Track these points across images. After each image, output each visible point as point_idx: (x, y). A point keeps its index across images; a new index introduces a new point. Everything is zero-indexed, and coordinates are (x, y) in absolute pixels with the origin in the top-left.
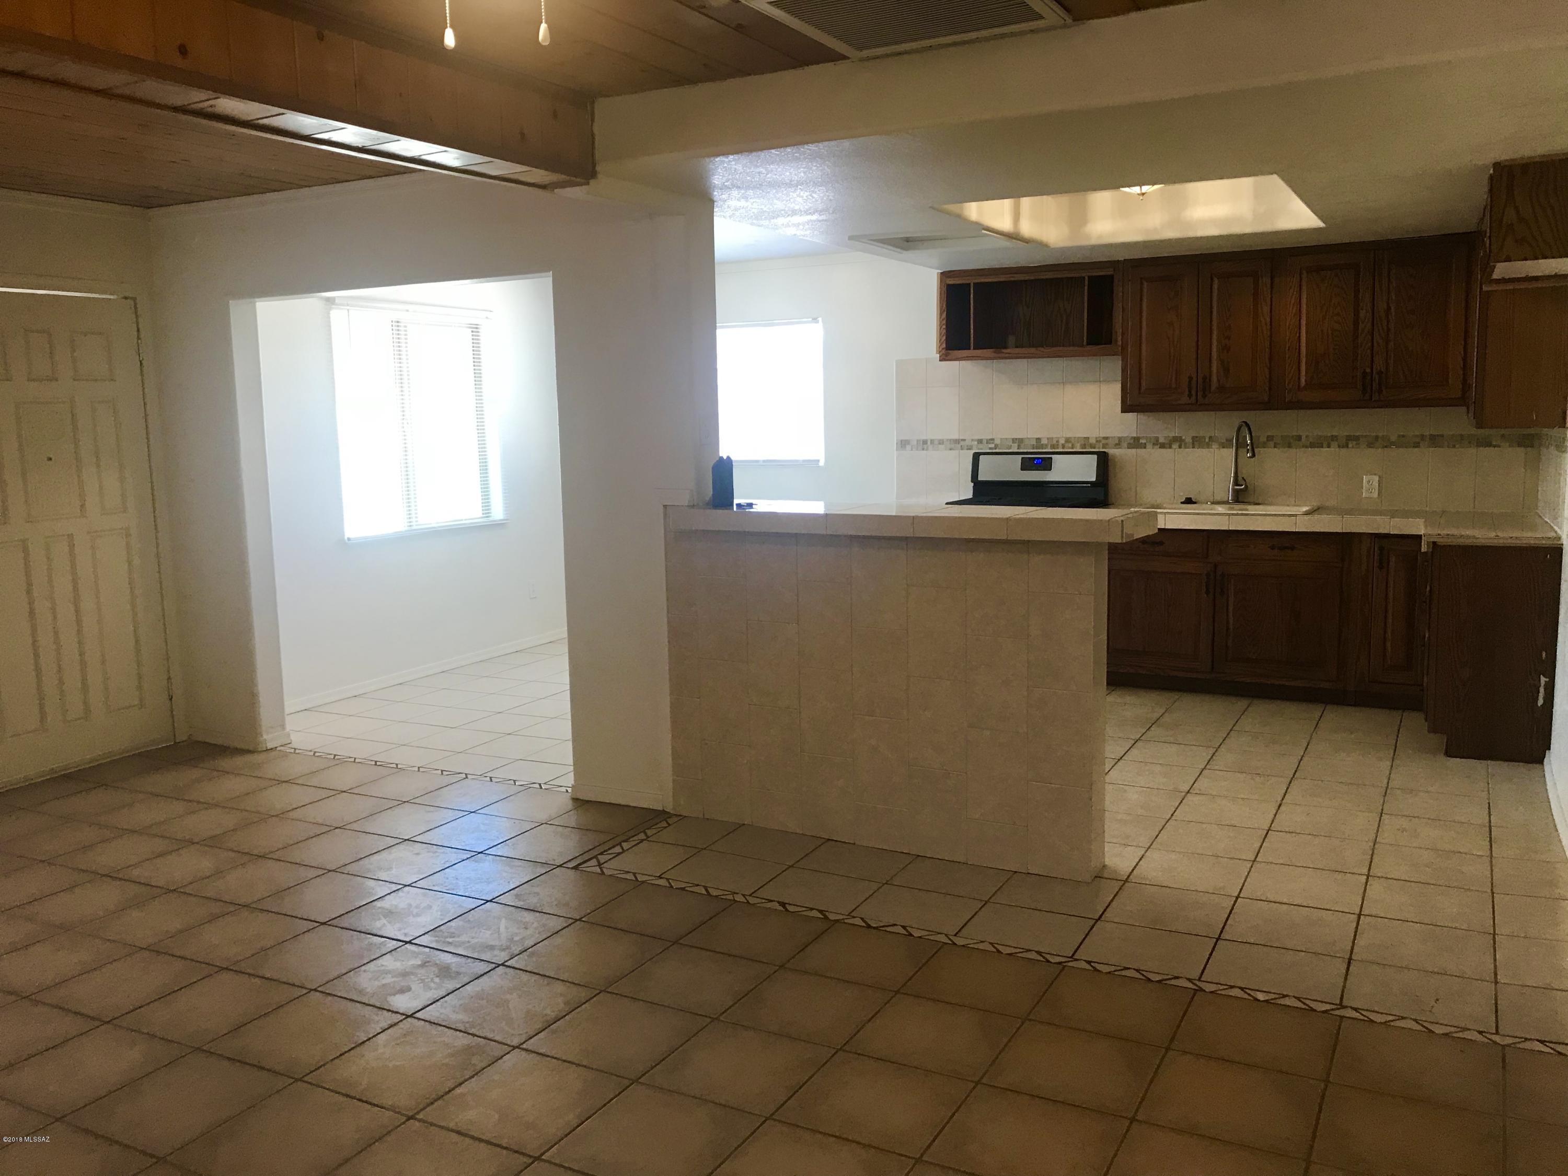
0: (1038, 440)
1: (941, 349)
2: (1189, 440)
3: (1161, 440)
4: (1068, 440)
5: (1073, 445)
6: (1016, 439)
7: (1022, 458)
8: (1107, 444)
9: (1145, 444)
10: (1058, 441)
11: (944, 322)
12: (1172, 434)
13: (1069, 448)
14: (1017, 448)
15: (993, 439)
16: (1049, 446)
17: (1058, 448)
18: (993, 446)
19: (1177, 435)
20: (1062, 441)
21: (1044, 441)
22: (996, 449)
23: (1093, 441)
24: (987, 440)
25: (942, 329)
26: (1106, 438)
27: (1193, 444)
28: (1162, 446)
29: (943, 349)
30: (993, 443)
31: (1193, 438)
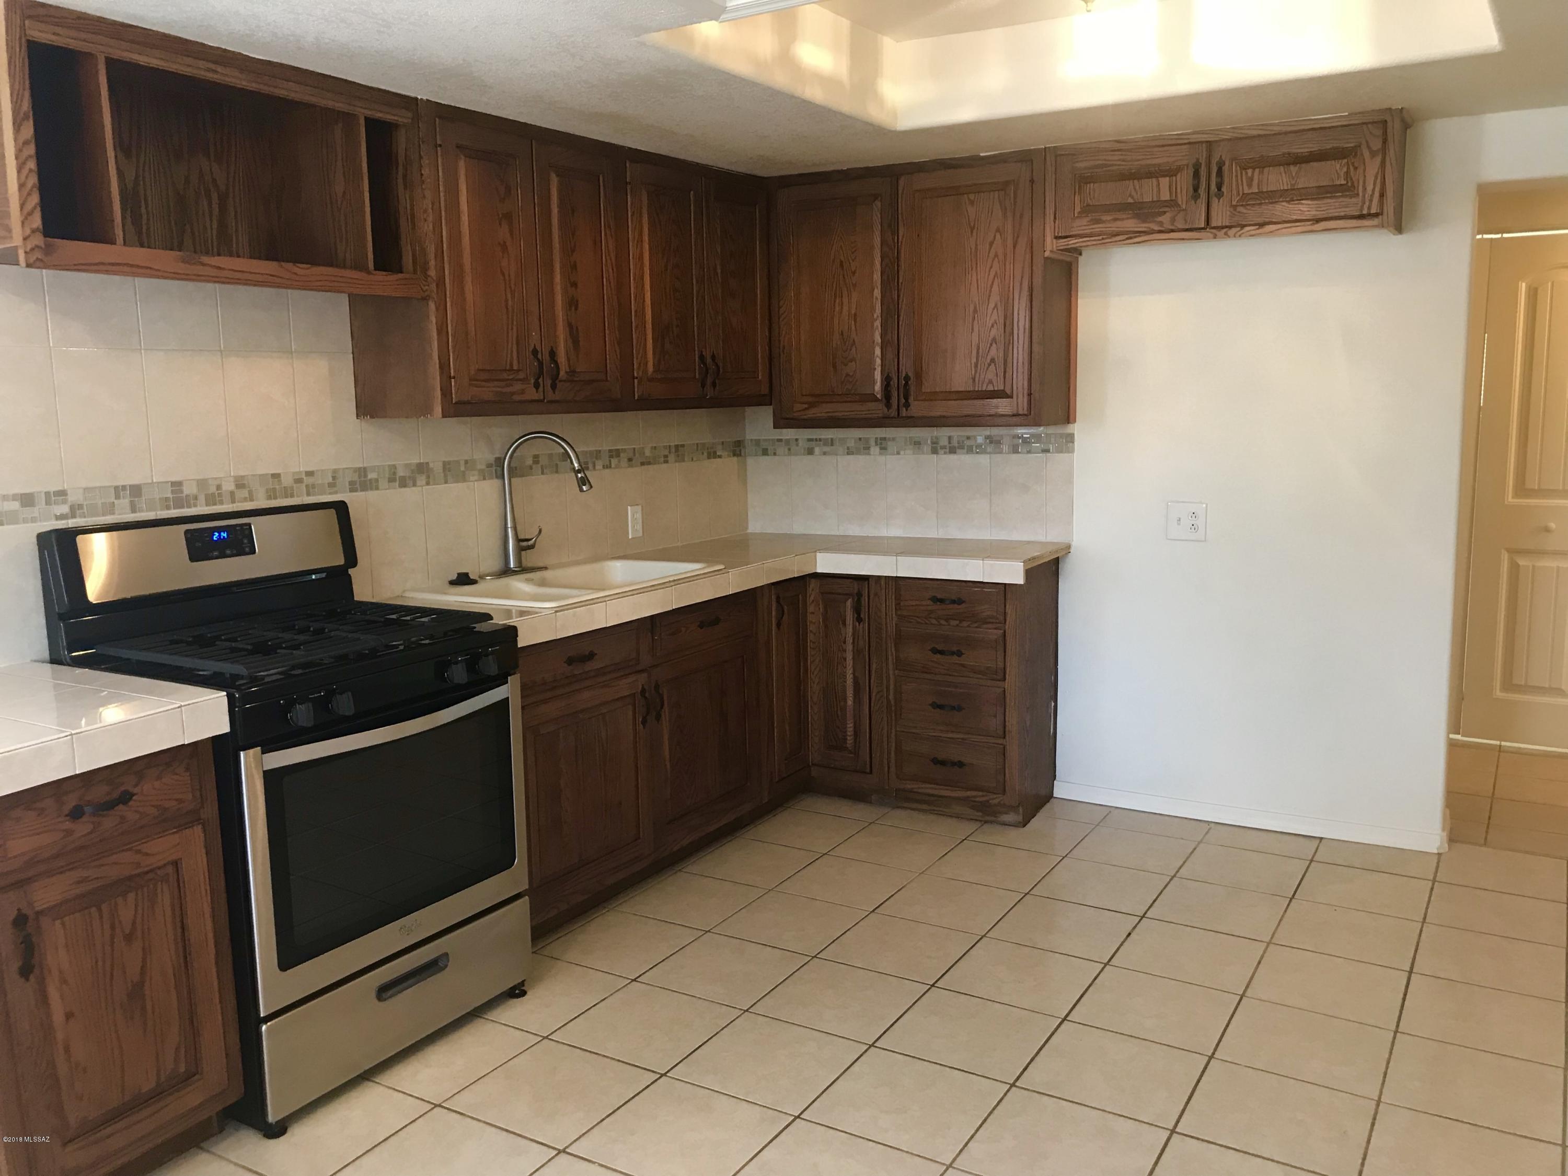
0: (177, 485)
1: (28, 232)
2: (437, 467)
3: (401, 473)
4: (240, 483)
5: (250, 492)
6: (124, 487)
7: (187, 532)
8: (313, 486)
9: (377, 480)
10: (219, 487)
11: (31, 150)
12: (415, 461)
13: (245, 500)
14: (128, 509)
15: (62, 493)
16: (202, 498)
17: (221, 503)
18: (65, 509)
19: (422, 461)
20: (228, 486)
21: (189, 489)
22: (74, 516)
23: (287, 481)
24: (47, 494)
25: (25, 172)
26: (310, 474)
27: (445, 476)
28: (403, 484)
29: (34, 231)
30: (64, 502)
31: (445, 463)
